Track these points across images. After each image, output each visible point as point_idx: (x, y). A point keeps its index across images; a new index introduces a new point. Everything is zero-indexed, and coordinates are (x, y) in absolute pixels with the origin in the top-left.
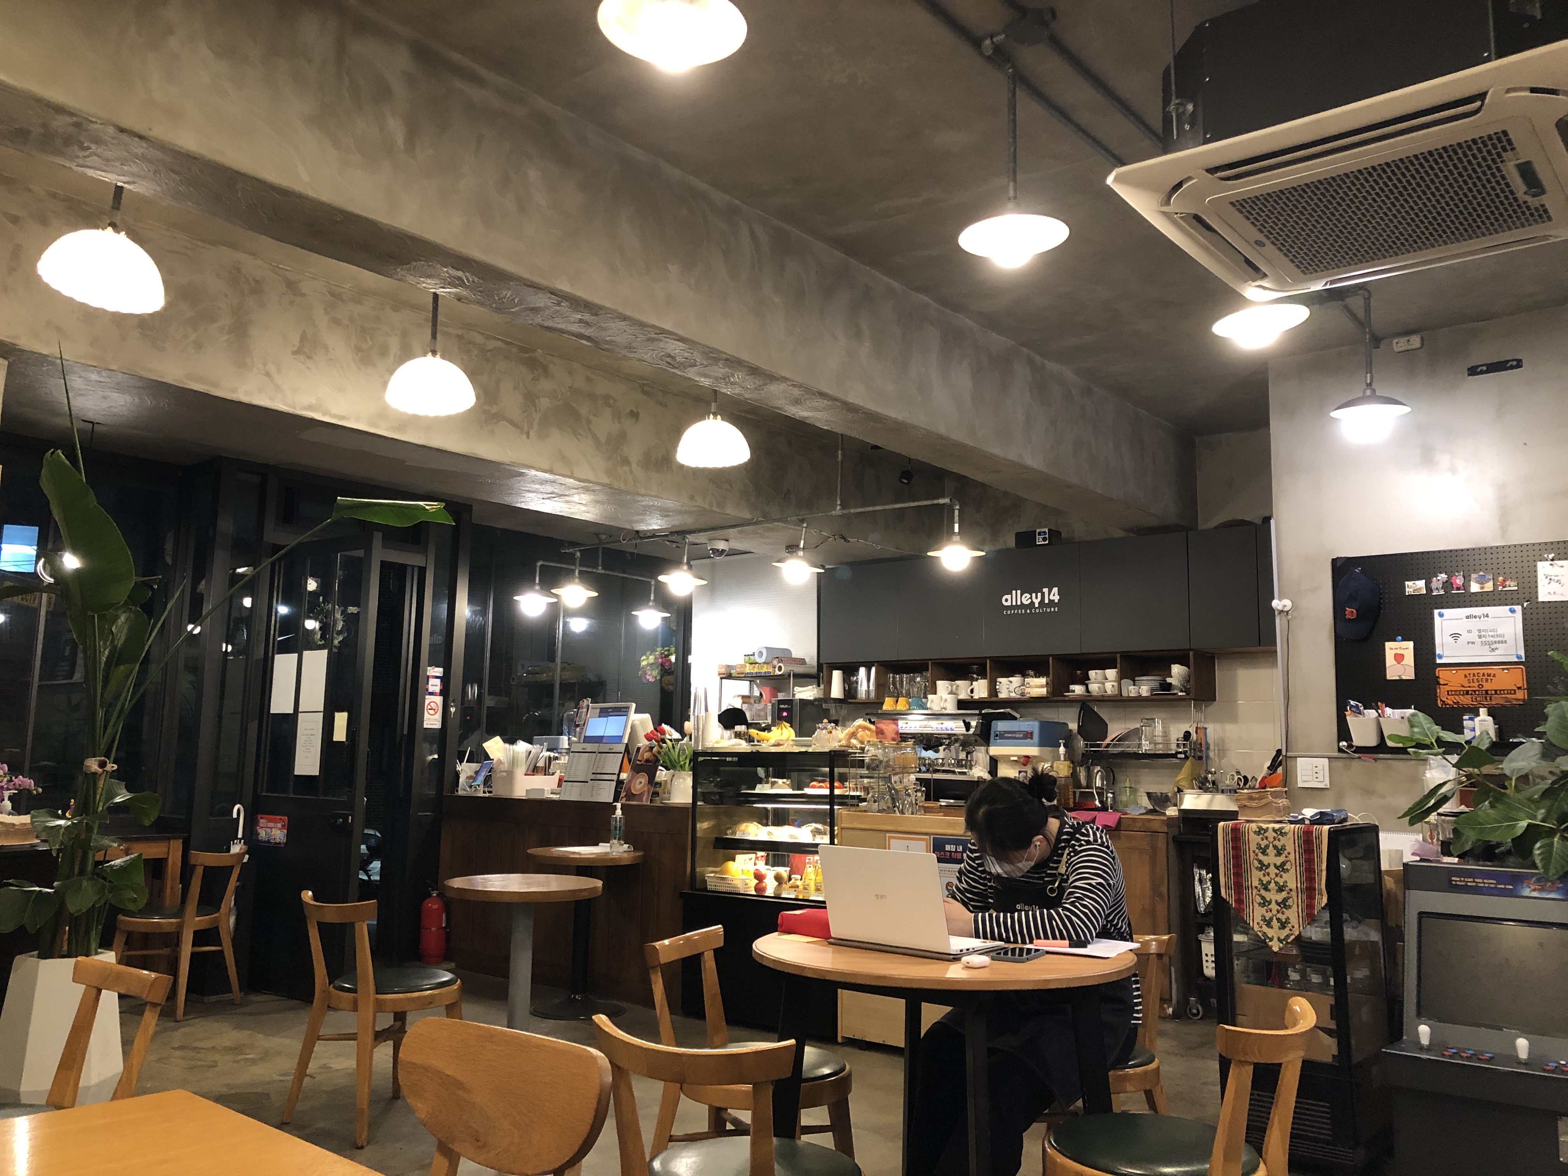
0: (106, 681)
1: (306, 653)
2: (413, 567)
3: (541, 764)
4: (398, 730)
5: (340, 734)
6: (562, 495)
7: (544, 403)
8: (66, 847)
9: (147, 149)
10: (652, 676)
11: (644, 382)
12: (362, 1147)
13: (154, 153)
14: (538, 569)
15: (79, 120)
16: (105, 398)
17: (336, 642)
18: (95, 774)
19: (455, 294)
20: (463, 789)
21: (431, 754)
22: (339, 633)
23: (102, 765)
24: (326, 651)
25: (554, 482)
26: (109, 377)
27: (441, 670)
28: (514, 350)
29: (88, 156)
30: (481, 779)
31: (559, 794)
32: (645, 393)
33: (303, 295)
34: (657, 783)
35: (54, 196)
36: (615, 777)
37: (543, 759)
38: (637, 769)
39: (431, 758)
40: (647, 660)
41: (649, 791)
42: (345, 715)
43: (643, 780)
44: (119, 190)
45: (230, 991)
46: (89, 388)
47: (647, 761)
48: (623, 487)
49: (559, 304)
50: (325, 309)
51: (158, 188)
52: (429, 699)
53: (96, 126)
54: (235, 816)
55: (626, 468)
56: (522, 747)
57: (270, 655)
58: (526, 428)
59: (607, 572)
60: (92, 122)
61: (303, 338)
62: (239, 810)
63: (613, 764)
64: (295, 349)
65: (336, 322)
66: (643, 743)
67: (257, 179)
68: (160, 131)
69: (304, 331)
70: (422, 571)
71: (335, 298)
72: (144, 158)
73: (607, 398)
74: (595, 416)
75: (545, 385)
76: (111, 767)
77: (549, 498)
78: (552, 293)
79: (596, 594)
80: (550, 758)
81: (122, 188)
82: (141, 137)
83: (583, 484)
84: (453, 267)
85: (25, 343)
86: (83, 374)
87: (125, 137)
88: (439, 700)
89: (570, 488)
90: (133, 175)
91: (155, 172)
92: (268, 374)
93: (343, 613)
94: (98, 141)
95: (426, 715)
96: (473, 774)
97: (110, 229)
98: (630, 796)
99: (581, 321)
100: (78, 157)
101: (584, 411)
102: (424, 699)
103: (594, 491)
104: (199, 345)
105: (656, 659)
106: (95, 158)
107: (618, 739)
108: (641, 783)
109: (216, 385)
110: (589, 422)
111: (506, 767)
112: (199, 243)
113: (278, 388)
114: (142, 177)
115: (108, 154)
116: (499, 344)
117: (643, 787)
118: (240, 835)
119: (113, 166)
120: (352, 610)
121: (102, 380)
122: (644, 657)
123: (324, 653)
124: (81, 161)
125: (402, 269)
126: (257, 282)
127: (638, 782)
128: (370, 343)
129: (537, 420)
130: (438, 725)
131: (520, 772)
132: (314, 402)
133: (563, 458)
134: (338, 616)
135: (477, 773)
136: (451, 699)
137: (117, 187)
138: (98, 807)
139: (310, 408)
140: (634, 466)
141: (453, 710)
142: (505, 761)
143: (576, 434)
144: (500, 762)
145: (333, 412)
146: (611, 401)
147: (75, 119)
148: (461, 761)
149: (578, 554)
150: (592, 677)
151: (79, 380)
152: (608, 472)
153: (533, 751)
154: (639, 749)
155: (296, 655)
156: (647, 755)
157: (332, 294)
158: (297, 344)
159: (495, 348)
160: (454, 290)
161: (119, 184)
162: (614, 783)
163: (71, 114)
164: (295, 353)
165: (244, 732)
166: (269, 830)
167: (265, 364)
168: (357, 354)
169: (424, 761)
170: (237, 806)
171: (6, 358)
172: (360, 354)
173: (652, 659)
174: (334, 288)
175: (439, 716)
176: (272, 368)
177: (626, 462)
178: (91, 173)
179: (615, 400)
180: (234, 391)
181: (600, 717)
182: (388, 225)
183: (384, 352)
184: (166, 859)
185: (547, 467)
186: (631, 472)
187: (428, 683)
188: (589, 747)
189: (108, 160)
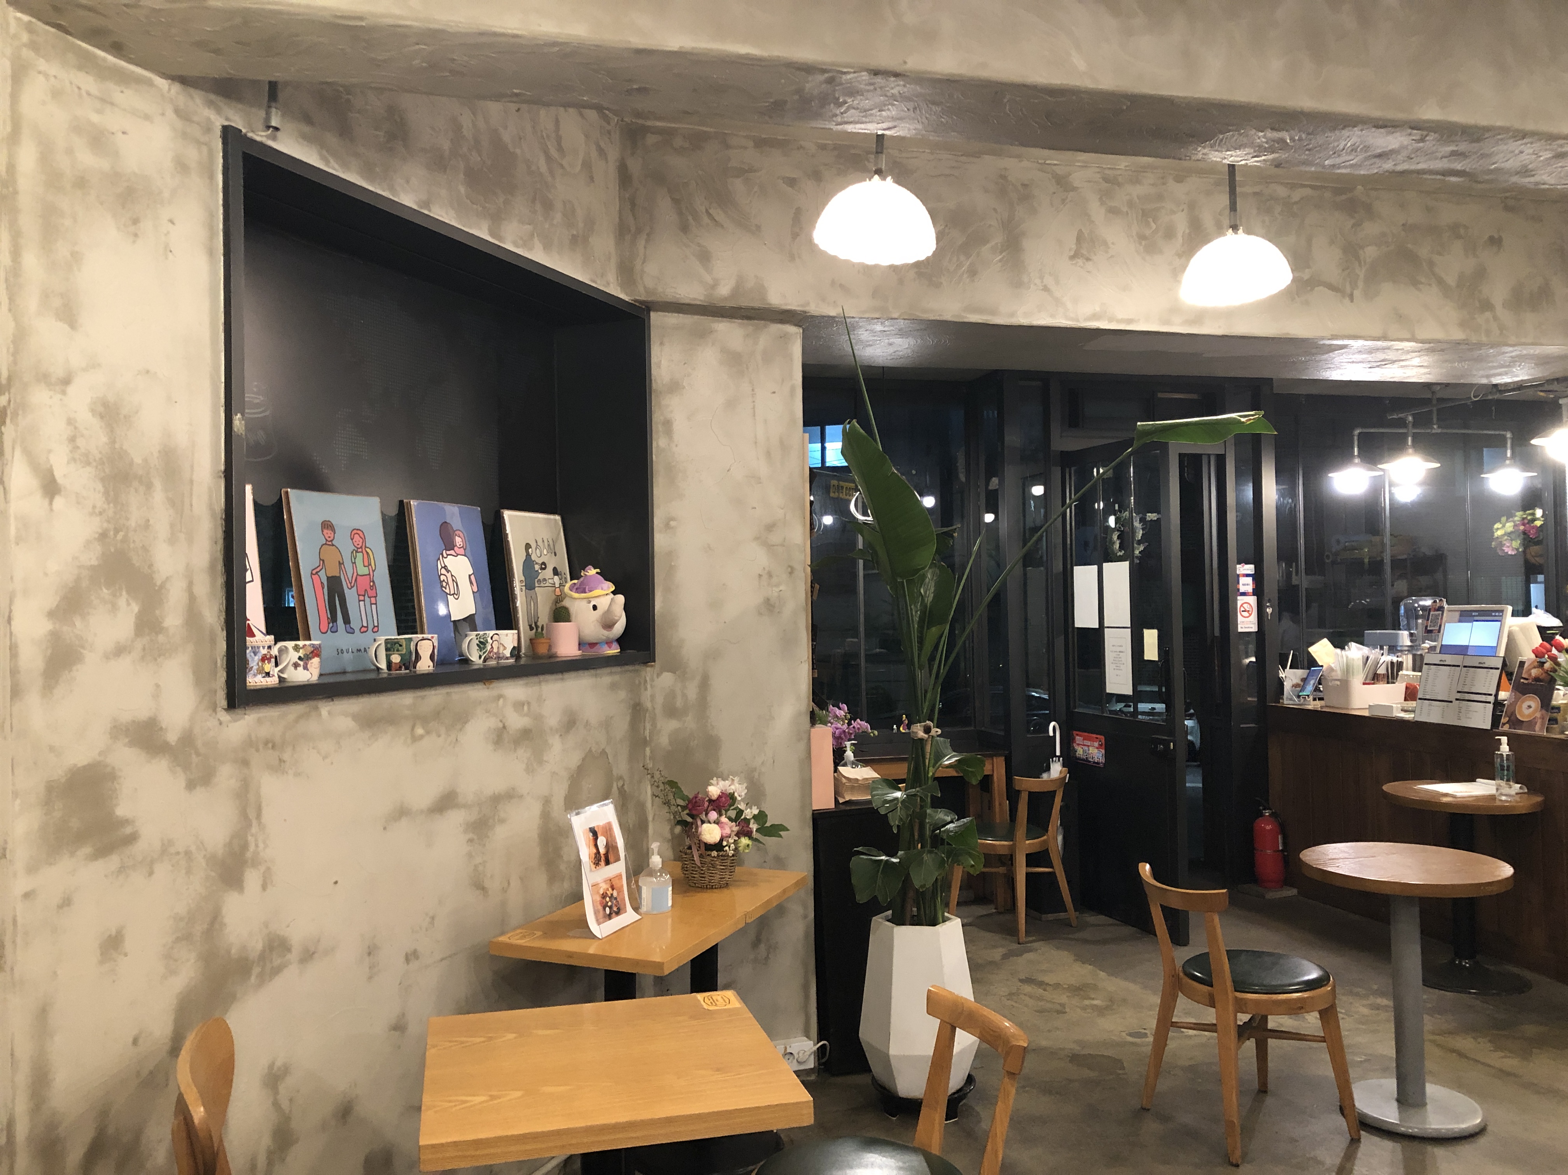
0: (921, 641)
1: (1106, 565)
2: (1209, 455)
3: (1382, 671)
4: (1209, 632)
5: (1151, 652)
6: (1396, 361)
7: (1371, 252)
8: (904, 824)
9: (904, 86)
10: (1512, 547)
11: (1508, 194)
12: (1237, 1166)
13: (910, 89)
14: (1356, 438)
15: (830, 74)
16: (890, 344)
17: (1137, 552)
18: (921, 740)
19: (1273, 160)
20: (1289, 699)
21: (1247, 657)
22: (1139, 542)
23: (927, 730)
24: (1127, 563)
25: (1388, 348)
26: (892, 326)
27: (1252, 566)
28: (1328, 195)
29: (845, 112)
30: (1310, 688)
31: (1413, 711)
32: (1508, 209)
33: (1074, 189)
34: (1554, 708)
35: (823, 147)
36: (1491, 699)
37: (1384, 666)
38: (1522, 689)
39: (1247, 661)
40: (1502, 529)
41: (1543, 718)
42: (1155, 632)
43: (1533, 704)
44: (880, 138)
45: (1066, 911)
46: (875, 338)
47: (1537, 679)
48: (1484, 339)
49: (1422, 140)
50: (1101, 199)
51: (920, 126)
52: (1241, 600)
53: (849, 77)
54: (1051, 734)
55: (1488, 314)
56: (1355, 652)
57: (1069, 567)
58: (1348, 289)
59: (1445, 431)
60: (845, 73)
61: (1080, 239)
62: (1054, 728)
63: (1487, 682)
64: (1072, 253)
65: (1113, 211)
66: (1528, 656)
67: (1024, 86)
68: (915, 62)
69: (1081, 230)
70: (1221, 460)
71: (1112, 182)
72: (903, 98)
73: (1455, 230)
74: (1440, 254)
75: (1371, 229)
76: (936, 731)
77: (1378, 366)
78: (1413, 128)
79: (1439, 465)
80: (1392, 663)
81: (883, 135)
82: (896, 75)
83: (1427, 346)
84: (1272, 129)
85: (816, 308)
86: (869, 327)
87: (879, 80)
88: (1252, 600)
89: (1408, 352)
90: (893, 119)
91: (915, 109)
92: (1046, 289)
93: (1143, 520)
94: (853, 92)
95: (1240, 619)
96: (1300, 682)
97: (876, 177)
98: (1516, 722)
99: (1453, 153)
100: (836, 115)
101: (1424, 252)
102: (1236, 601)
103: (1442, 350)
104: (973, 273)
105: (1515, 526)
106: (853, 111)
107: (1492, 651)
108: (1530, 707)
109: (993, 312)
110: (1431, 264)
111: (1339, 674)
112: (963, 159)
113: (1058, 302)
114: (901, 119)
115: (866, 104)
116: (1308, 191)
117: (1535, 711)
118: (1058, 753)
119: (871, 115)
120: (1151, 516)
121: (886, 329)
122: (1497, 526)
123: (1126, 565)
124: (839, 119)
125: (1204, 148)
126: (1025, 185)
127: (1525, 705)
128: (1154, 226)
129: (1362, 276)
130: (1254, 628)
131: (1357, 681)
132: (1098, 309)
133: (1400, 318)
134: (1137, 524)
135: (1304, 680)
136: (1266, 599)
137: (878, 136)
138: (928, 773)
139: (1095, 317)
140: (1500, 310)
141: (1269, 610)
142: (1338, 669)
143: (1415, 283)
144: (1331, 669)
145: (1120, 317)
146: (1462, 231)
147: (826, 75)
148: (1284, 668)
149: (1410, 418)
150: (1426, 550)
151: (866, 333)
152: (1463, 324)
153: (1372, 657)
154: (1522, 663)
155: (1095, 567)
156: (1534, 672)
157: (1106, 180)
158: (1074, 247)
159: (1302, 199)
160: (1271, 157)
161: (880, 132)
162: (1491, 706)
163: (824, 71)
164: (1072, 258)
165: (1050, 646)
166: (1086, 748)
167: (1042, 278)
168: (1140, 244)
169: (1240, 662)
170: (1052, 724)
171: (800, 326)
172: (1143, 243)
173: (1509, 527)
174: (1107, 172)
175: (1254, 618)
176: (1049, 281)
177: (1487, 306)
178: (850, 128)
179: (1466, 227)
180: (1012, 315)
181: (1460, 621)
182: (1185, 98)
183: (1169, 234)
184: (992, 775)
185: (1378, 333)
186: (1495, 318)
187: (1238, 583)
188: (1449, 659)
189: (865, 111)
